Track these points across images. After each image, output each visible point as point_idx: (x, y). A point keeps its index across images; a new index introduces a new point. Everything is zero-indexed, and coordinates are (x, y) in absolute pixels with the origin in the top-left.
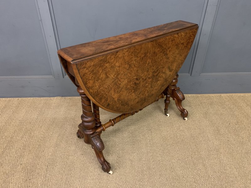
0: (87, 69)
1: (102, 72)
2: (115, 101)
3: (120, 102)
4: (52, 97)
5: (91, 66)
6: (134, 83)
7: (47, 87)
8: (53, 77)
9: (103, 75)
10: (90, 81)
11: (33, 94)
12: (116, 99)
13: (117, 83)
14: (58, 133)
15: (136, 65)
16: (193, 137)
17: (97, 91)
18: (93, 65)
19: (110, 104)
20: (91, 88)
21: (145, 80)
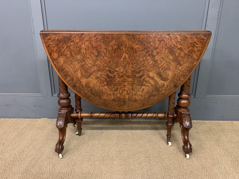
0: (51, 41)
1: (66, 49)
2: (82, 85)
3: (89, 89)
4: (38, 118)
5: (55, 40)
6: (106, 74)
7: (34, 106)
8: (41, 95)
9: (68, 52)
10: (54, 53)
11: (18, 115)
12: (84, 84)
13: (84, 66)
14: (33, 156)
15: (107, 55)
16: (206, 168)
17: (62, 66)
18: (57, 39)
19: (77, 85)
20: (56, 61)
21: (122, 76)
